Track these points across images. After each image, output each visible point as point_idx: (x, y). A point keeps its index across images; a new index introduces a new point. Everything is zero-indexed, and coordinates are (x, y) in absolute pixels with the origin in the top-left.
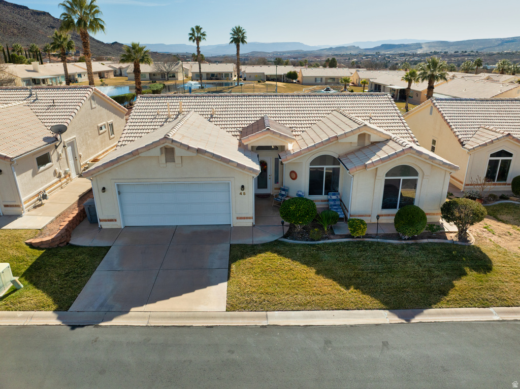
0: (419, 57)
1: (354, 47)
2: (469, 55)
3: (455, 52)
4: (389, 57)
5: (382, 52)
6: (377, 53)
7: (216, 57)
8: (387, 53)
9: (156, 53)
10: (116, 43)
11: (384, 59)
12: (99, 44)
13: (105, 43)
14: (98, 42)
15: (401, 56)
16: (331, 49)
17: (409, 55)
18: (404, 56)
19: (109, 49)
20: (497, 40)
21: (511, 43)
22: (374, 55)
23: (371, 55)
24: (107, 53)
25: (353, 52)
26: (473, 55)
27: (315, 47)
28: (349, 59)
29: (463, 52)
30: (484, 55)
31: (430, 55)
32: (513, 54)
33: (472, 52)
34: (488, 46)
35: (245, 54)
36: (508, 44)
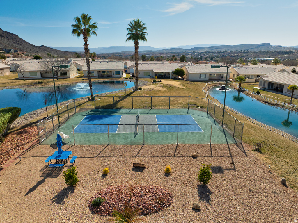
0: (217, 54)
1: (179, 49)
2: (244, 53)
3: (236, 51)
4: (200, 54)
5: (196, 51)
6: (193, 52)
7: (103, 54)
8: (199, 51)
9: (67, 51)
10: (43, 46)
11: (198, 55)
12: (31, 46)
13: (36, 46)
14: (31, 45)
15: (207, 53)
16: (167, 49)
17: (211, 53)
18: (208, 53)
19: (38, 49)
20: (255, 45)
21: (262, 47)
22: (192, 53)
23: (190, 53)
24: (36, 52)
25: (181, 51)
26: (246, 53)
27: (158, 48)
28: (179, 55)
29: (240, 51)
30: (252, 53)
31: (222, 53)
32: (267, 52)
33: (245, 51)
34: (251, 48)
35: (119, 52)
36: (261, 47)
